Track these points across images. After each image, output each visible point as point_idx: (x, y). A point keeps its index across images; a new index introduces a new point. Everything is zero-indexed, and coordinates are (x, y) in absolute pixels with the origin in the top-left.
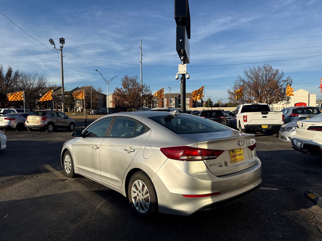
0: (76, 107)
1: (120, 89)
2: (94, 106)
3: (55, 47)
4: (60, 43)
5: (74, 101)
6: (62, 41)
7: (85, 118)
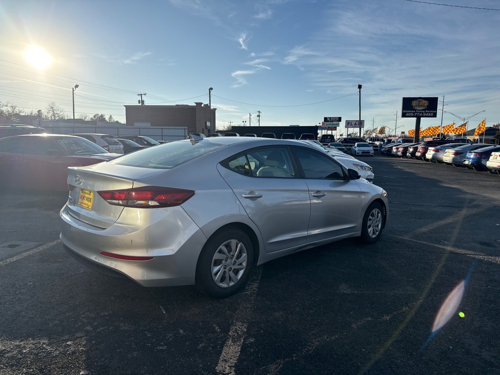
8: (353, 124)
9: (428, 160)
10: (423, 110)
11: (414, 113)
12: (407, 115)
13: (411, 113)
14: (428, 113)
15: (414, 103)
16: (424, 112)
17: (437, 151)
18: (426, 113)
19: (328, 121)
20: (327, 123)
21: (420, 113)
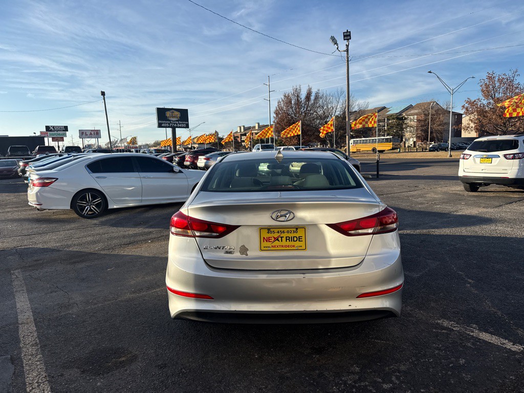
0: (406, 139)
1: (475, 101)
2: (435, 136)
3: (338, 48)
4: (344, 40)
5: (402, 129)
6: (347, 36)
7: (377, 158)
8: (88, 133)
9: (201, 168)
10: (177, 121)
11: (169, 124)
12: (163, 125)
13: (166, 123)
14: (182, 124)
15: (168, 114)
16: (178, 123)
17: (208, 159)
18: (180, 124)
19: (51, 131)
20: (51, 133)
21: (175, 124)
